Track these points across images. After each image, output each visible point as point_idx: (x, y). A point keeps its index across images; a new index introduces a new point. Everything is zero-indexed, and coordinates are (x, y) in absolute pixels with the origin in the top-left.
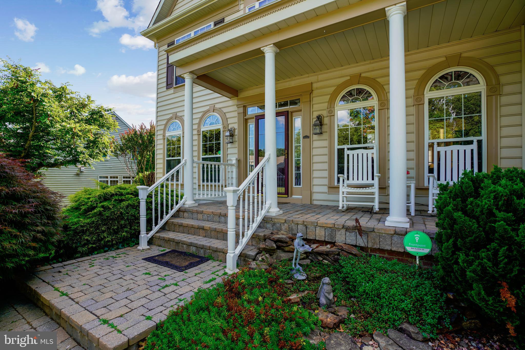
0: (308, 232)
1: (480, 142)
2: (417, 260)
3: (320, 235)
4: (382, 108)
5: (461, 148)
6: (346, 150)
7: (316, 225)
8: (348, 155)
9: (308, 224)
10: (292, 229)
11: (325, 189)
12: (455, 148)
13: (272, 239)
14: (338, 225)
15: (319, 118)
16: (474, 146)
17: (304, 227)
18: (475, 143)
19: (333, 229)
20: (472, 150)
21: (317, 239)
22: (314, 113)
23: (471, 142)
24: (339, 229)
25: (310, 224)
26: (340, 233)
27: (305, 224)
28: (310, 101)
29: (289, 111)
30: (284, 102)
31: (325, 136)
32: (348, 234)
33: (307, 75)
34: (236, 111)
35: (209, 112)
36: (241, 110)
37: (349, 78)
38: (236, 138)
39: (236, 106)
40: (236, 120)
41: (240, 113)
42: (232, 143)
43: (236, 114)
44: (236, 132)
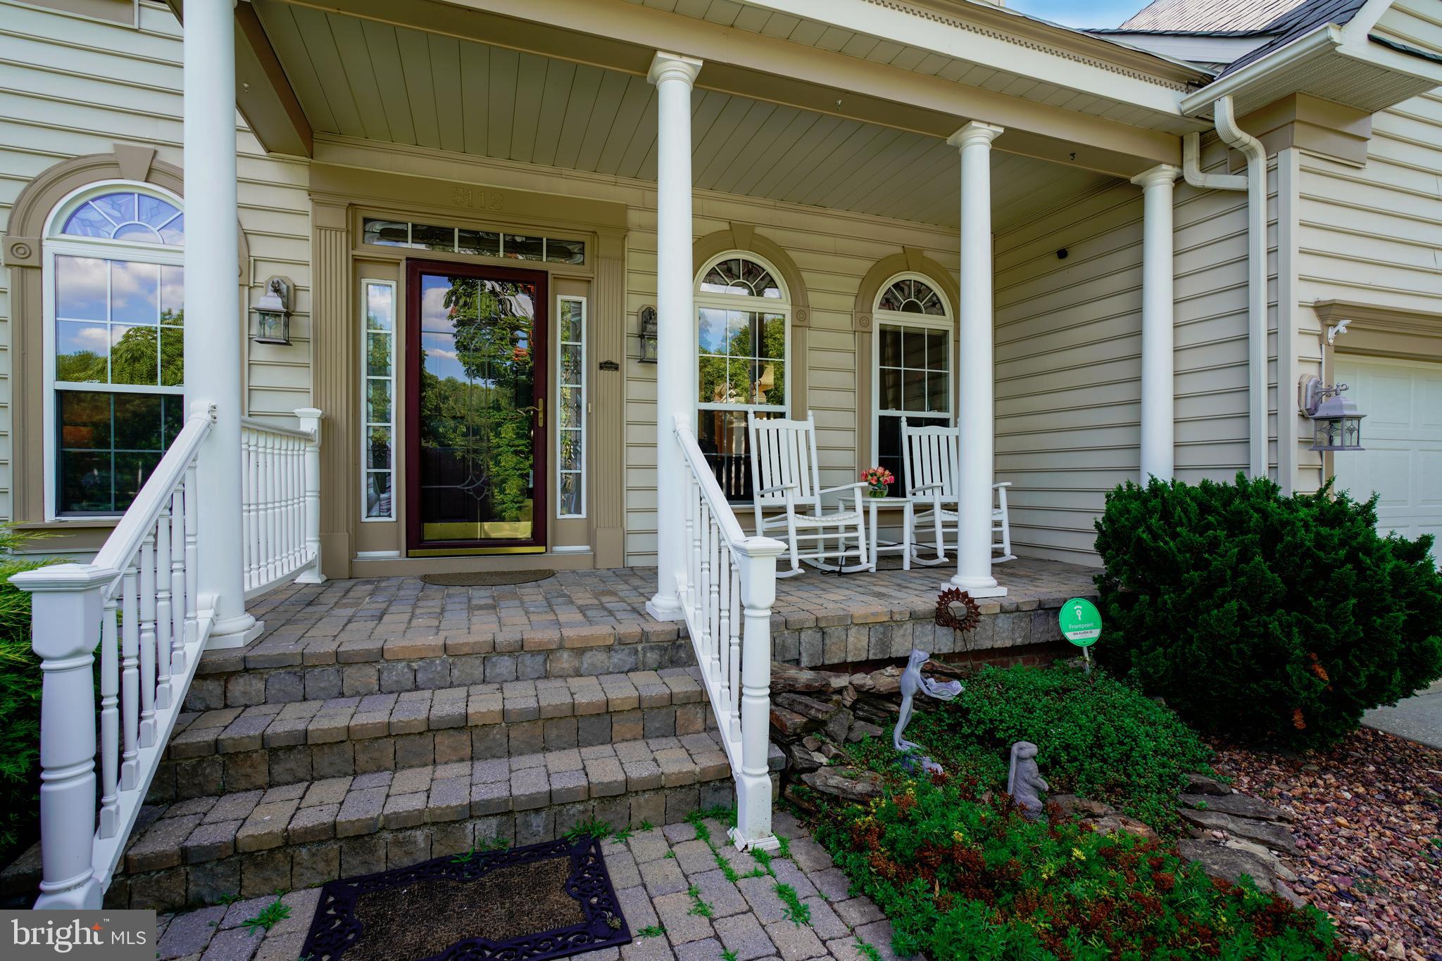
0: (827, 648)
2: (1086, 655)
3: (856, 649)
4: (801, 324)
7: (847, 622)
9: (831, 624)
10: (784, 646)
12: (934, 429)
13: (803, 689)
14: (901, 613)
15: (651, 316)
17: (819, 635)
19: (890, 624)
21: (849, 660)
24: (900, 623)
25: (836, 623)
26: (901, 632)
27: (822, 624)
28: (623, 260)
29: (550, 272)
30: (527, 238)
32: (919, 629)
33: (612, 178)
34: (305, 214)
35: (111, 171)
36: (337, 218)
37: (726, 226)
38: (303, 327)
39: (305, 194)
40: (304, 252)
41: (331, 229)
42: (287, 343)
43: (304, 227)
44: (305, 303)
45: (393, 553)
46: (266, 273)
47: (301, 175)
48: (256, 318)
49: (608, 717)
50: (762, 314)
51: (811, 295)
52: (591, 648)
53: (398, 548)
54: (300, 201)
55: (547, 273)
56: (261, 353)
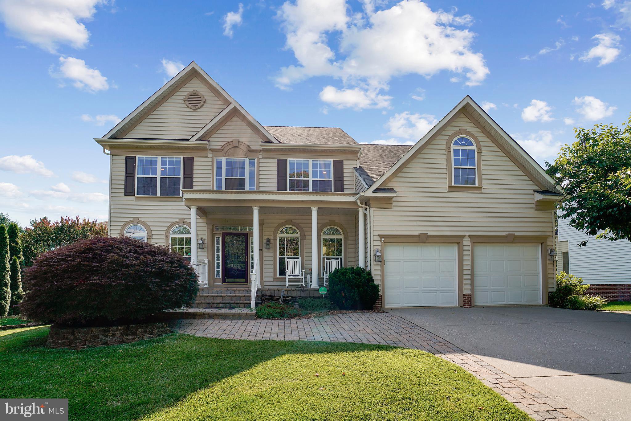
1: (341, 259)
4: (303, 239)
5: (335, 260)
6: (286, 258)
8: (287, 261)
10: (272, 293)
11: (272, 279)
12: (333, 260)
15: (268, 240)
16: (339, 260)
17: (278, 292)
18: (340, 259)
20: (339, 262)
22: (265, 236)
23: (338, 259)
25: (281, 290)
27: (279, 290)
28: (263, 229)
30: (244, 227)
31: (271, 250)
34: (206, 227)
35: (178, 223)
36: (211, 227)
37: (285, 221)
38: (206, 245)
39: (206, 224)
40: (206, 233)
41: (210, 229)
42: (203, 248)
43: (206, 229)
44: (206, 241)
45: (221, 284)
46: (200, 237)
47: (205, 220)
48: (198, 244)
49: (240, 297)
50: (288, 238)
51: (305, 233)
52: (241, 291)
53: (221, 283)
54: (205, 225)
55: (248, 233)
56: (199, 250)
